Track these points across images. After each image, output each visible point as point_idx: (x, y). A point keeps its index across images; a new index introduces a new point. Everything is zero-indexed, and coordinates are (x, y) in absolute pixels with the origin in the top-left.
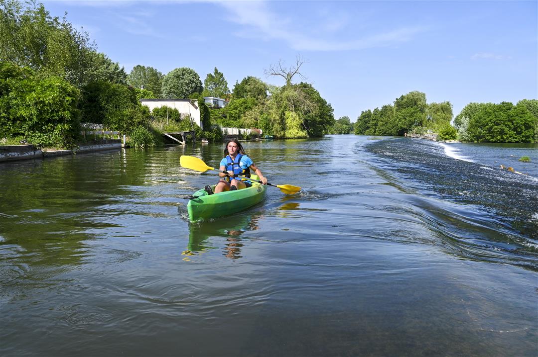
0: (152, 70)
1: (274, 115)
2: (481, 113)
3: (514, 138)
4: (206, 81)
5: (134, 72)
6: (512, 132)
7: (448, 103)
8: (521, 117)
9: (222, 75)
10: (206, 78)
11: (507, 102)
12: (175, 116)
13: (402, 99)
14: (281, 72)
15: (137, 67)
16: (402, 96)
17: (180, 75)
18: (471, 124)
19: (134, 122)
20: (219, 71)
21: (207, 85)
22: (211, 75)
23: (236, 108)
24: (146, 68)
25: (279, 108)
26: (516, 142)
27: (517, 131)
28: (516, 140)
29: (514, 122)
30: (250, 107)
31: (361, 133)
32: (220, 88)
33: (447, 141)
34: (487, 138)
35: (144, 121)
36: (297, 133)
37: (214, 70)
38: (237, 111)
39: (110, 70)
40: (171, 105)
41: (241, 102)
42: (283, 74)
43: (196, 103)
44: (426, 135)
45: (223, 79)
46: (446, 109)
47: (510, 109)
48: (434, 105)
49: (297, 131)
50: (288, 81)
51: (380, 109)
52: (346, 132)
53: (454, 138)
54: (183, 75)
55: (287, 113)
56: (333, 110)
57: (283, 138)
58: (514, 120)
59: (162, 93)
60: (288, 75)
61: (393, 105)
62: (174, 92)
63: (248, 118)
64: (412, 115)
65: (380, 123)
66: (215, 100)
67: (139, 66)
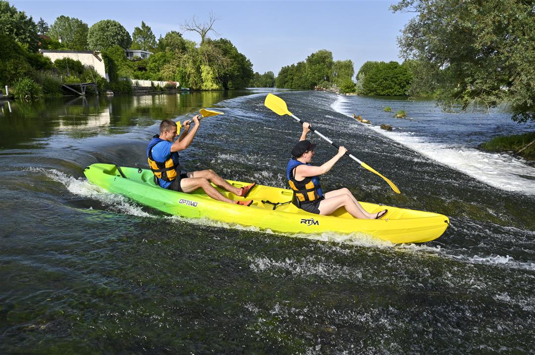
0: (77, 21)
1: (189, 69)
2: (374, 70)
3: (398, 92)
4: (134, 34)
5: (59, 23)
6: (397, 87)
7: (350, 61)
8: (404, 75)
9: (150, 29)
10: (134, 32)
11: (394, 61)
12: (77, 68)
13: (313, 57)
14: (196, 28)
15: (61, 17)
16: (313, 54)
17: (105, 27)
18: (366, 79)
19: (19, 73)
20: (146, 25)
21: (135, 38)
22: (139, 29)
23: (156, 61)
24: (70, 18)
25: (194, 62)
26: (400, 95)
27: (400, 86)
28: (400, 93)
29: (399, 78)
30: (168, 61)
31: (281, 86)
32: (148, 42)
33: (347, 94)
34: (378, 91)
35: (31, 72)
36: (212, 86)
37: (141, 24)
38: (157, 64)
39: (14, 18)
40: (74, 57)
41: (159, 56)
42: (198, 30)
43: (100, 56)
44: (331, 89)
45: (151, 33)
46: (348, 66)
47: (396, 68)
48: (339, 62)
49: (211, 84)
50: (203, 37)
51: (296, 65)
52: (270, 86)
53: (354, 91)
54: (108, 27)
55: (202, 67)
56: (252, 65)
57: (199, 90)
58: (399, 77)
59: (88, 45)
60: (202, 31)
61: (305, 62)
62: (100, 45)
63: (166, 71)
64: (320, 71)
65: (295, 78)
66: (143, 54)
67: (63, 16)
